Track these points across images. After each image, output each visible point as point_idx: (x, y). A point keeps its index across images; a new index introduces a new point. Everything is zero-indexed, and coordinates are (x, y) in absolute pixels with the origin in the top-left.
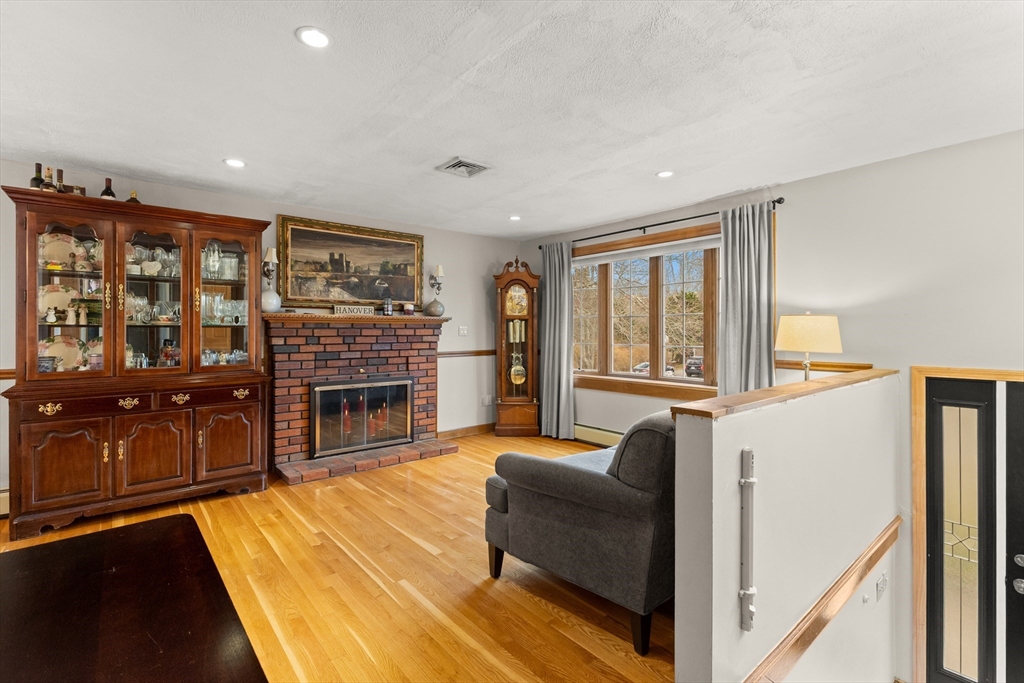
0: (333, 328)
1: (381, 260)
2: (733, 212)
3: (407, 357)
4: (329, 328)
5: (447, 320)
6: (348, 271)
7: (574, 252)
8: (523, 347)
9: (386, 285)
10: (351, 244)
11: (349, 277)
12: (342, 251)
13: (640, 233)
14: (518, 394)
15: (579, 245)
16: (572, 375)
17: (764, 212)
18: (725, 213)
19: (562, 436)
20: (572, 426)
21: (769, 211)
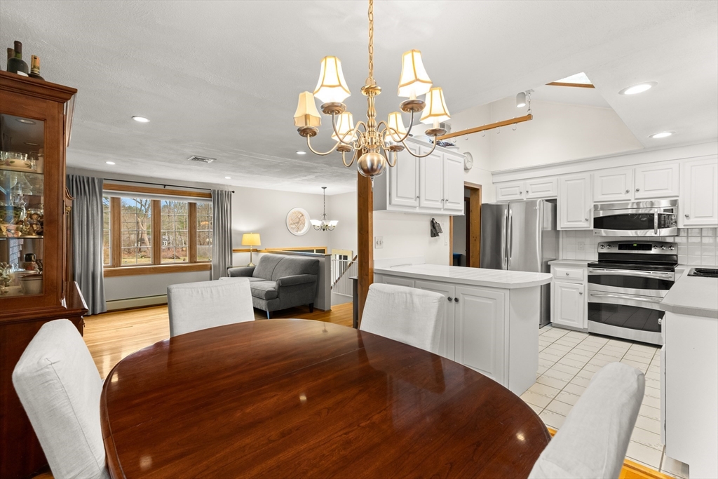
7: (105, 186)
15: (106, 182)
16: (103, 269)
17: (229, 195)
18: (214, 191)
19: (98, 311)
20: (105, 304)
21: (231, 195)
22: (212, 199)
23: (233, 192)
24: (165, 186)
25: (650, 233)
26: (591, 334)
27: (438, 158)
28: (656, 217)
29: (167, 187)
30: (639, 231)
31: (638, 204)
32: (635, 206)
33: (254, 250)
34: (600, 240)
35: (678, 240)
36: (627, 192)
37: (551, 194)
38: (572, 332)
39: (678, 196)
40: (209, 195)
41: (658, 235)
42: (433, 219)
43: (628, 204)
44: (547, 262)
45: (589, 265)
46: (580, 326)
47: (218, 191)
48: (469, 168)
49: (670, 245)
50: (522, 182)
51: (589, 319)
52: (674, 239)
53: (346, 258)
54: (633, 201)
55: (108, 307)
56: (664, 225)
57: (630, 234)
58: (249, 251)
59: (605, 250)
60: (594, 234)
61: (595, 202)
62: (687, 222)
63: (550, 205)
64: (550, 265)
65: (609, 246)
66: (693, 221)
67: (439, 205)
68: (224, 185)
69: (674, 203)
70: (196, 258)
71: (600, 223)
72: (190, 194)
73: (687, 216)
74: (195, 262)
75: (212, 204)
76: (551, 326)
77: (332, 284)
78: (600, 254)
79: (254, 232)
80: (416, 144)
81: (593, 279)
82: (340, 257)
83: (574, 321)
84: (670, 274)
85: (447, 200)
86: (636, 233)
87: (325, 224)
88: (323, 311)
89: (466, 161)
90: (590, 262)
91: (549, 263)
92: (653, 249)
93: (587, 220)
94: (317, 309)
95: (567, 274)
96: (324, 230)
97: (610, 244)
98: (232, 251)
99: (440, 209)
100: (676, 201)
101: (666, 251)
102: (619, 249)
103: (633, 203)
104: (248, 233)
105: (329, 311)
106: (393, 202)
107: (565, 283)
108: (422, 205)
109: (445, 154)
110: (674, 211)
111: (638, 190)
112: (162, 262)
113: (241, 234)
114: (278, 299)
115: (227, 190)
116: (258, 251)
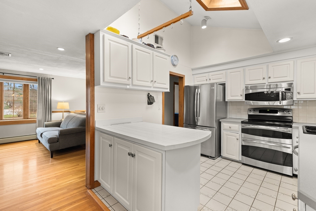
17: (50, 80)
18: (39, 78)
21: (51, 80)
22: (38, 82)
23: (53, 79)
24: (3, 73)
25: (277, 103)
26: (243, 164)
27: (148, 54)
28: (280, 93)
29: (5, 74)
30: (270, 102)
31: (270, 85)
32: (268, 87)
33: (65, 112)
34: (249, 107)
35: (292, 107)
36: (264, 78)
37: (222, 81)
38: (233, 162)
39: (293, 81)
40: (36, 80)
41: (281, 104)
42: (149, 94)
43: (264, 86)
44: (219, 120)
45: (242, 122)
46: (237, 159)
47: (42, 78)
48: (176, 64)
49: (288, 110)
50: (207, 74)
51: (242, 155)
52: (291, 107)
54: (267, 84)
56: (285, 98)
57: (266, 103)
58: (62, 112)
59: (252, 113)
60: (245, 103)
61: (246, 85)
62: (299, 96)
63: (221, 86)
64: (221, 122)
65: (254, 110)
66: (302, 96)
67: (150, 85)
68: (47, 75)
69: (291, 84)
70: (28, 116)
71: (249, 97)
72: (22, 79)
73: (299, 93)
74: (27, 118)
75: (38, 85)
76: (222, 157)
78: (249, 116)
79: (65, 102)
80: (129, 43)
81: (244, 131)
83: (234, 155)
84: (289, 129)
85: (155, 82)
86: (269, 103)
89: (174, 60)
90: (242, 120)
91: (220, 120)
92: (278, 113)
93: (241, 95)
95: (230, 127)
97: (255, 109)
98: (52, 112)
99: (151, 87)
100: (292, 83)
101: (286, 114)
102: (259, 113)
103: (267, 85)
104: (62, 102)
106: (106, 80)
107: (229, 133)
108: (134, 83)
109: (154, 52)
110: (291, 90)
111: (270, 78)
112: (4, 119)
113: (57, 102)
114: (58, 142)
115: (48, 77)
116: (69, 112)
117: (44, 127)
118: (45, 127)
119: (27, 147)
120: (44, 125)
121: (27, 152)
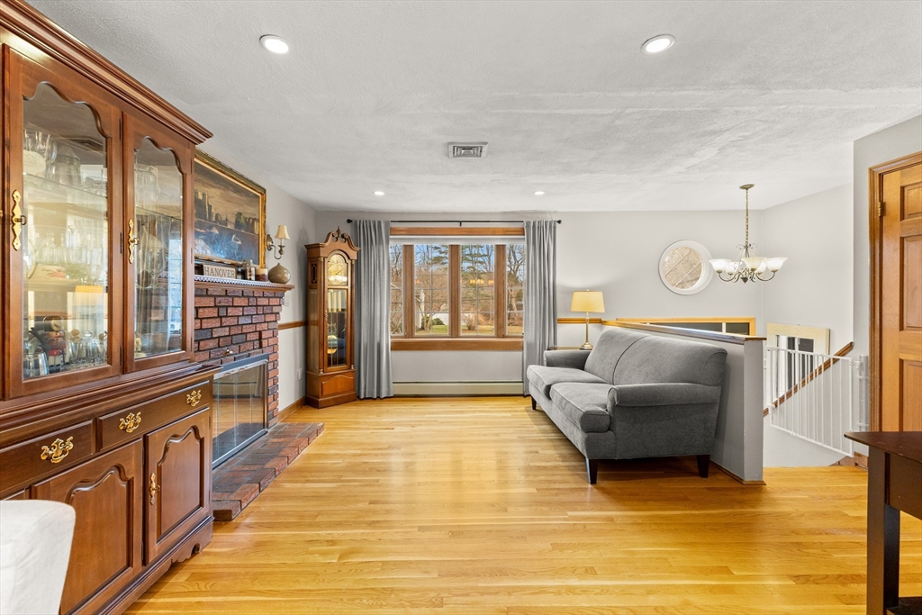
0: (211, 296)
1: (237, 210)
2: (534, 223)
3: (260, 333)
4: (207, 295)
5: (290, 289)
6: (210, 219)
7: (393, 231)
8: (340, 317)
9: (240, 243)
10: (212, 183)
11: (211, 227)
12: (206, 190)
13: (457, 225)
14: (335, 364)
15: (394, 225)
16: (390, 340)
17: (552, 226)
18: (528, 223)
19: (383, 395)
20: (392, 385)
21: (555, 227)
22: (525, 237)
23: (559, 222)
24: (461, 222)
29: (463, 225)
33: (592, 321)
40: (522, 232)
53: (807, 345)
55: (396, 390)
58: (583, 321)
68: (545, 212)
70: (504, 330)
72: (494, 232)
74: (504, 337)
75: (525, 245)
77: (768, 404)
79: (592, 289)
82: (791, 341)
87: (749, 266)
88: (739, 480)
94: (720, 469)
96: (745, 280)
98: (557, 321)
104: (583, 290)
105: (758, 486)
112: (462, 334)
113: (570, 292)
114: (610, 432)
115: (549, 220)
116: (601, 322)
117: (542, 365)
118: (548, 365)
119: (510, 418)
120: (545, 359)
121: (515, 437)
